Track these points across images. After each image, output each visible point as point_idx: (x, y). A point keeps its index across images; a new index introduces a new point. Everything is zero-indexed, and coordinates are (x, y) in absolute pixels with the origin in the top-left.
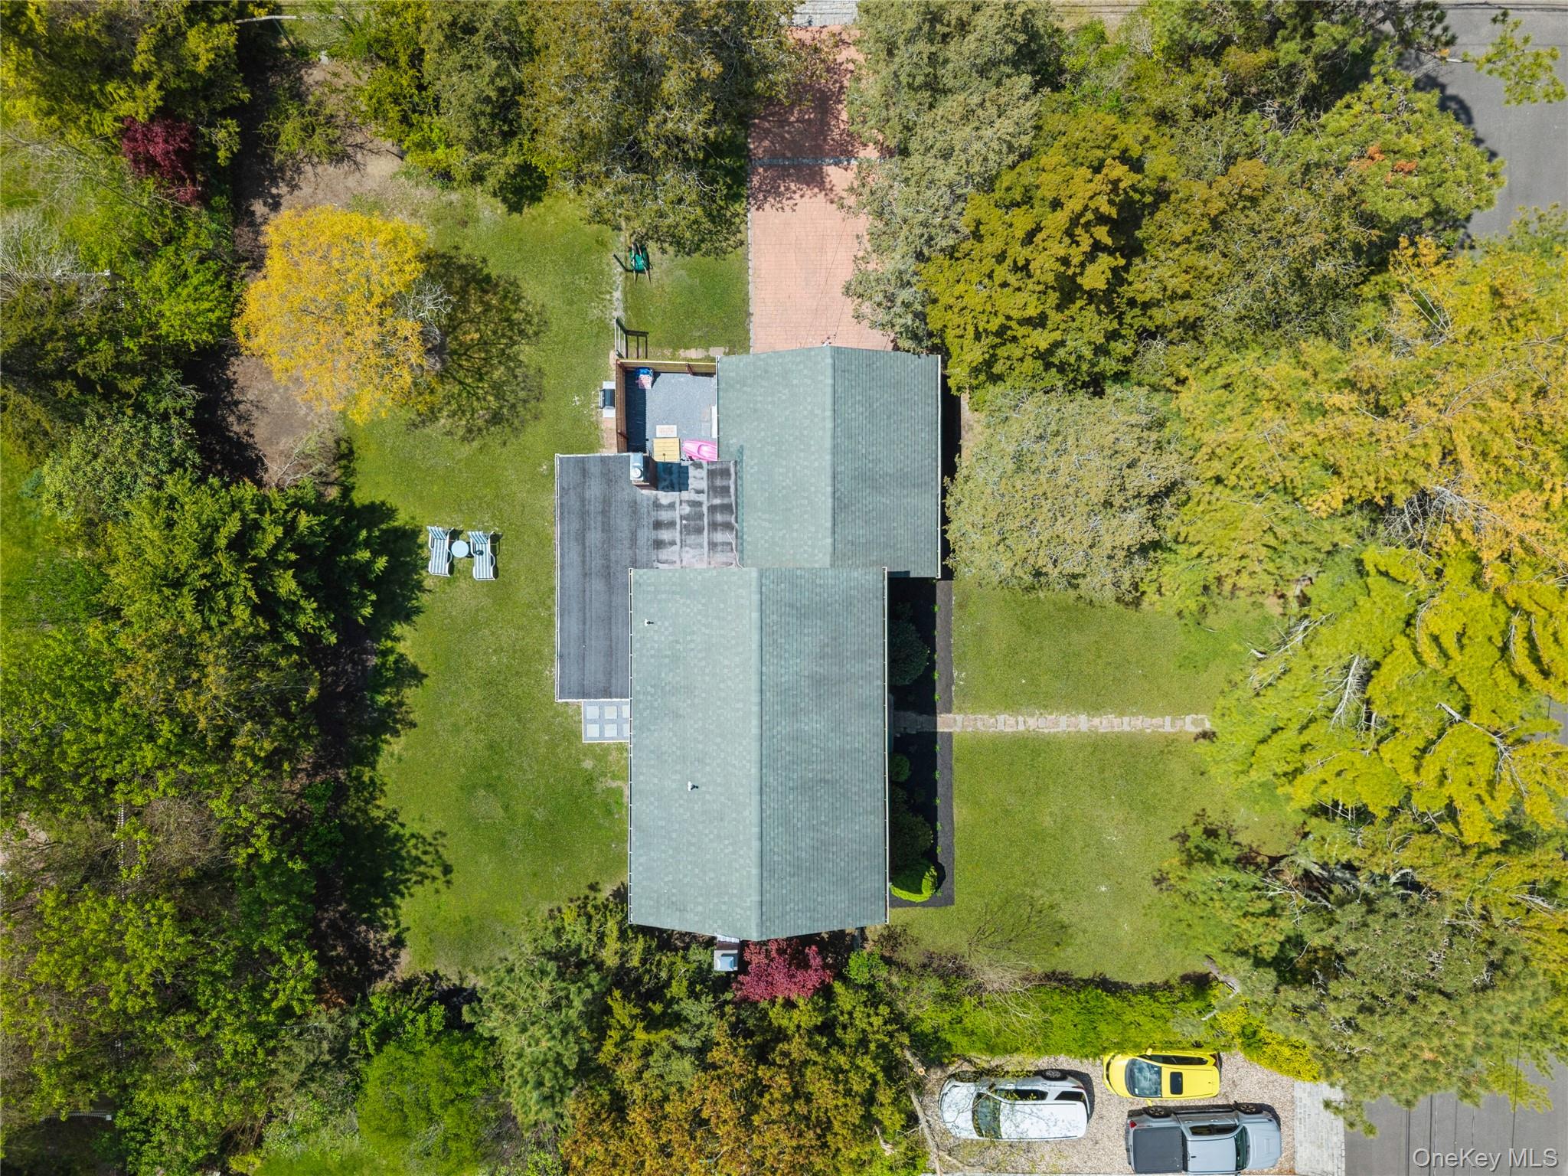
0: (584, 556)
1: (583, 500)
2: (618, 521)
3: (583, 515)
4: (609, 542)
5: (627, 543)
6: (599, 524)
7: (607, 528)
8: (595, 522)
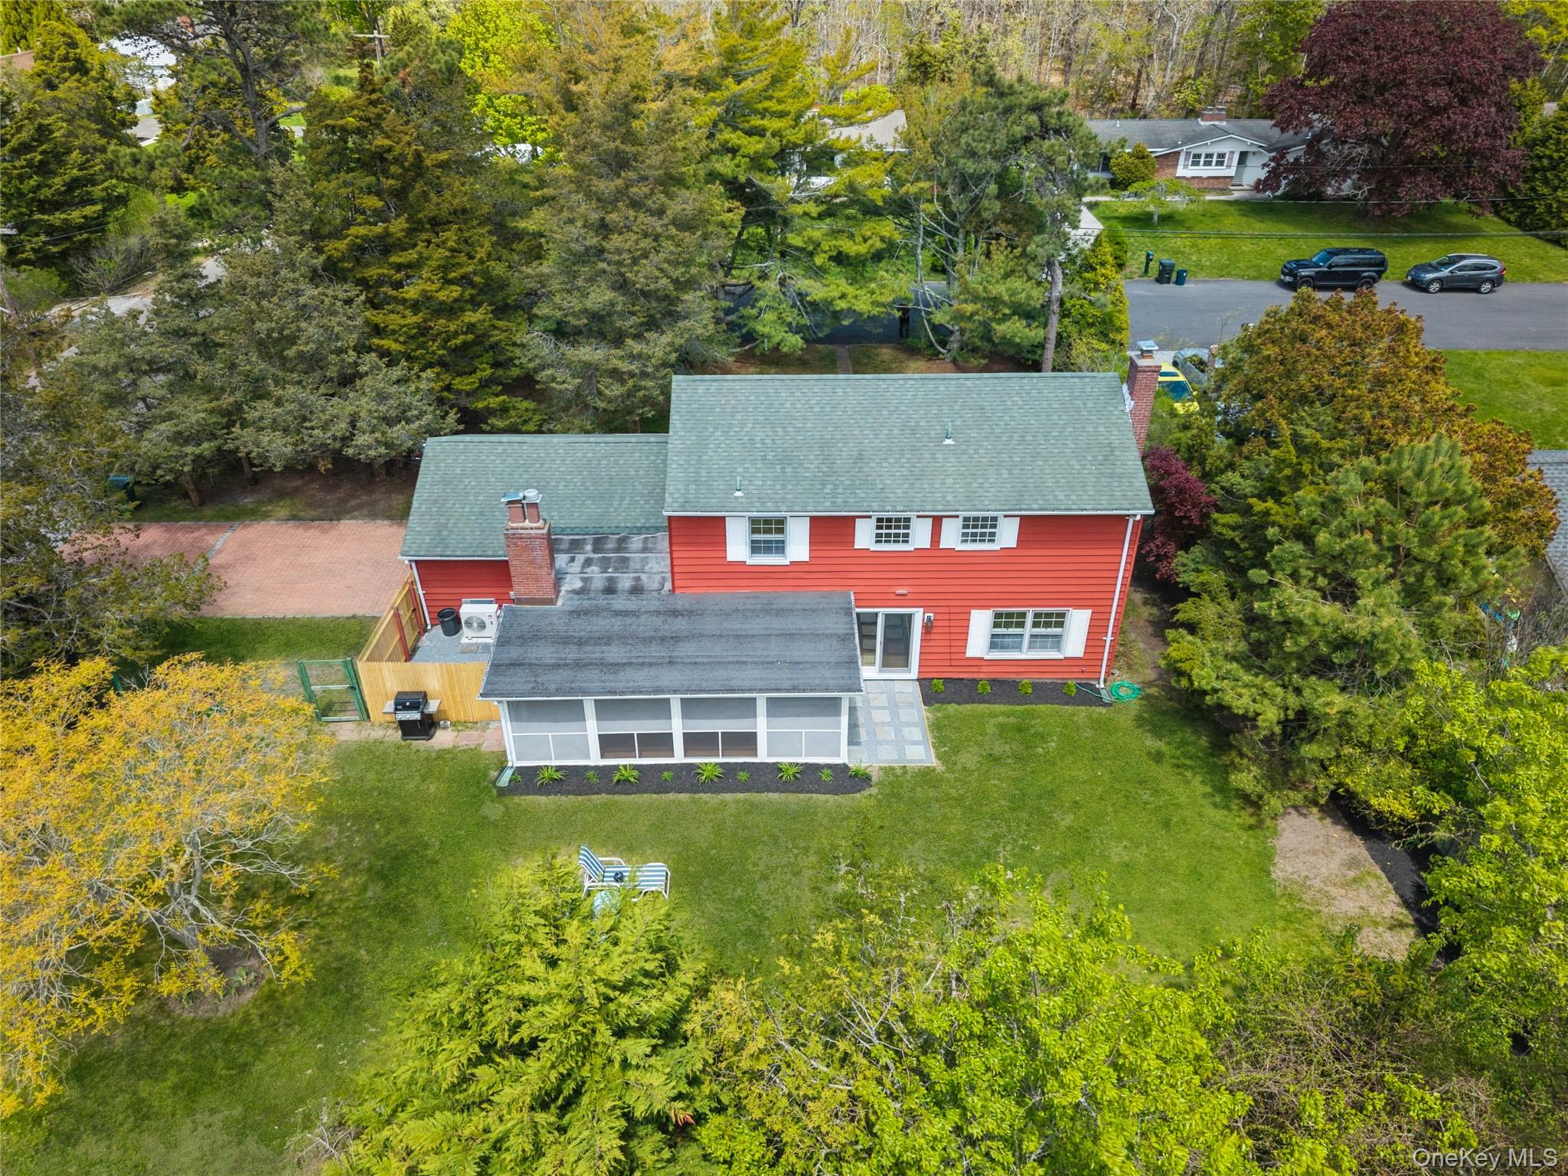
0: (642, 664)
1: (557, 666)
2: (596, 628)
3: (579, 665)
4: (623, 638)
5: (628, 621)
6: (596, 648)
7: (606, 640)
8: (593, 653)
